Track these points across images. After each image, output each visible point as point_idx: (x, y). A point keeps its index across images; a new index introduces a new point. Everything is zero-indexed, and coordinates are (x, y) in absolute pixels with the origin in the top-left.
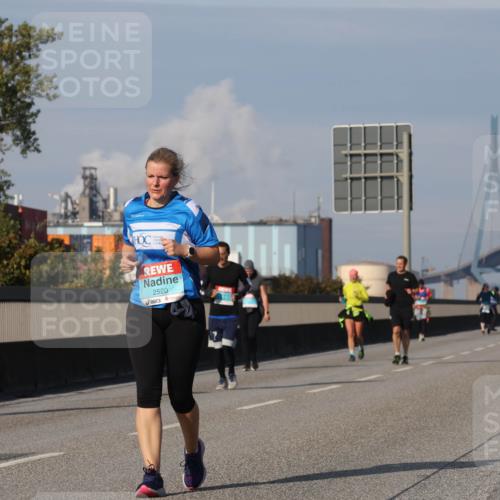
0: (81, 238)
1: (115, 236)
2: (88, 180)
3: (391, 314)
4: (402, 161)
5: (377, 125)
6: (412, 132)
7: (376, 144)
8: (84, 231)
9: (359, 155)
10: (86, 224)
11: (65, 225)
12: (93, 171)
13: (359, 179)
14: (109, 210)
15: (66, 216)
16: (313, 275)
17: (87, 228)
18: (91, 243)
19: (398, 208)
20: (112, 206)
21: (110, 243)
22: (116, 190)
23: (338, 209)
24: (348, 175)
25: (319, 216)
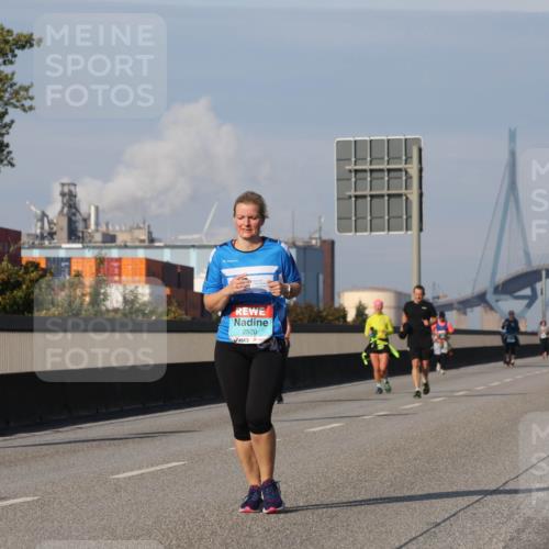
0: (58, 260)
1: (96, 259)
2: (67, 197)
3: (408, 345)
4: (411, 177)
5: (385, 138)
6: (422, 146)
7: (383, 158)
8: (62, 254)
9: (365, 171)
10: (64, 246)
11: (41, 247)
12: (72, 188)
13: (365, 197)
14: (90, 231)
15: (42, 237)
16: (314, 302)
17: (66, 249)
18: (70, 267)
19: (407, 229)
20: (93, 227)
21: (91, 267)
22: (97, 209)
23: (341, 229)
24: (352, 193)
25: (320, 238)
